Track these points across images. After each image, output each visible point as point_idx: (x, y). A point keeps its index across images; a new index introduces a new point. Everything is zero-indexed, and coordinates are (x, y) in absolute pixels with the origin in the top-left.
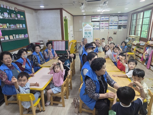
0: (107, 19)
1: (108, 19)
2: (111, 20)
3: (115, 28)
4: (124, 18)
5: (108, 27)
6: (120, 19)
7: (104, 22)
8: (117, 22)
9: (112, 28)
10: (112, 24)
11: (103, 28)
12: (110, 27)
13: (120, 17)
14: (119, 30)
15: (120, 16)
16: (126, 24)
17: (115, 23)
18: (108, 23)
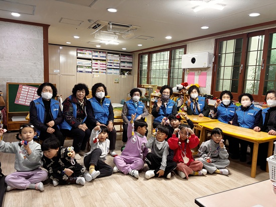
0: (103, 57)
1: (106, 57)
2: (110, 60)
3: (117, 74)
4: (128, 59)
5: (105, 71)
6: (122, 60)
7: (99, 62)
8: (118, 63)
9: (111, 73)
10: (111, 66)
11: (97, 71)
12: (109, 71)
13: (122, 57)
14: (123, 76)
15: (122, 54)
16: (131, 68)
17: (115, 65)
18: (105, 63)
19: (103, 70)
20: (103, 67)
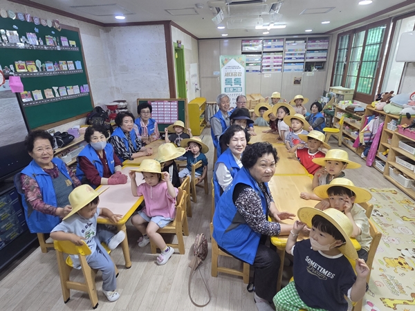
0: (279, 47)
2: (289, 50)
5: (280, 68)
7: (272, 55)
8: (302, 54)
9: (290, 70)
12: (286, 67)
15: (310, 39)
18: (281, 56)
19: (278, 66)
20: (278, 62)
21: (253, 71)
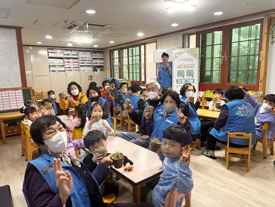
1: (77, 55)
2: (82, 58)
4: (99, 56)
7: (71, 60)
9: (84, 71)
10: (84, 63)
11: (70, 69)
12: (82, 68)
13: (93, 54)
14: (96, 72)
15: (93, 51)
16: (103, 65)
17: (88, 62)
18: (77, 61)
19: (76, 68)
20: (76, 65)
21: (59, 71)
